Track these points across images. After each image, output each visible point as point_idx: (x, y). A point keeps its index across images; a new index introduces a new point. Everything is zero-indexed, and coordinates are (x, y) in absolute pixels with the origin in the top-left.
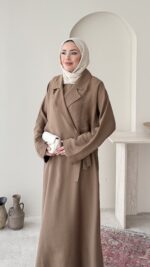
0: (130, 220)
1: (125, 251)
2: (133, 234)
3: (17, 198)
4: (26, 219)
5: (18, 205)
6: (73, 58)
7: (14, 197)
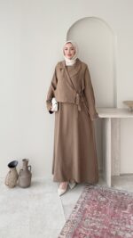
1: (110, 207)
2: (117, 192)
3: (26, 161)
4: (33, 179)
5: (27, 167)
6: (72, 52)
7: (24, 160)
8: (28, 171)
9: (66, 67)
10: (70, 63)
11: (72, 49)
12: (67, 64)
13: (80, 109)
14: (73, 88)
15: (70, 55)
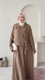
0: (39, 64)
1: (37, 73)
2: (39, 68)
4: (9, 64)
6: (23, 19)
7: (5, 57)
8: (7, 61)
9: (20, 26)
10: (21, 24)
11: (23, 17)
12: (20, 25)
13: (27, 49)
14: (24, 38)
15: (22, 20)
